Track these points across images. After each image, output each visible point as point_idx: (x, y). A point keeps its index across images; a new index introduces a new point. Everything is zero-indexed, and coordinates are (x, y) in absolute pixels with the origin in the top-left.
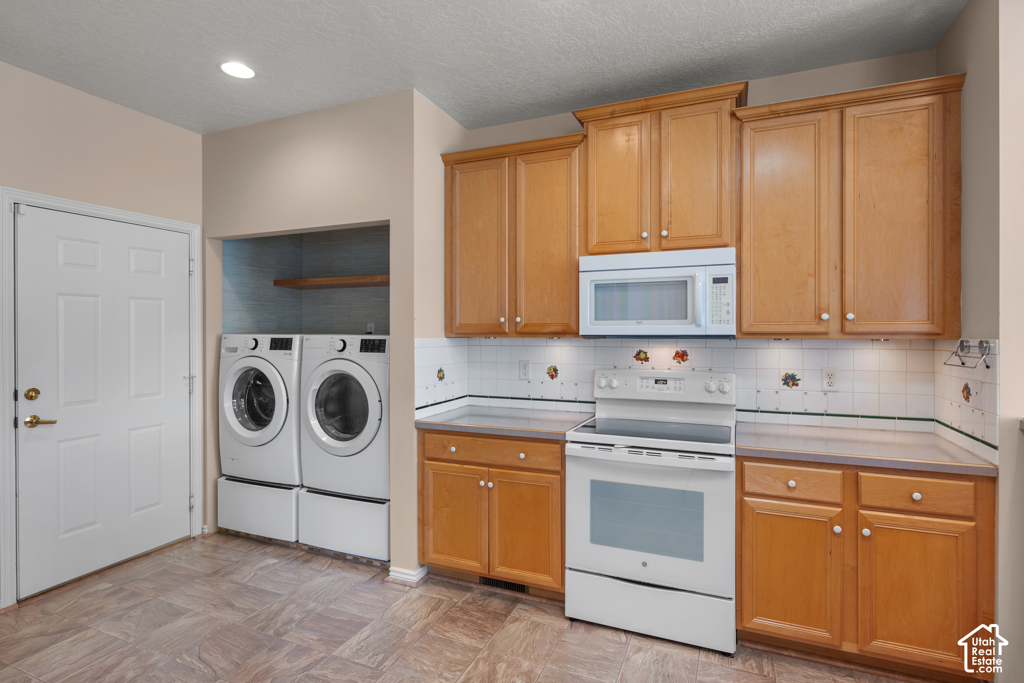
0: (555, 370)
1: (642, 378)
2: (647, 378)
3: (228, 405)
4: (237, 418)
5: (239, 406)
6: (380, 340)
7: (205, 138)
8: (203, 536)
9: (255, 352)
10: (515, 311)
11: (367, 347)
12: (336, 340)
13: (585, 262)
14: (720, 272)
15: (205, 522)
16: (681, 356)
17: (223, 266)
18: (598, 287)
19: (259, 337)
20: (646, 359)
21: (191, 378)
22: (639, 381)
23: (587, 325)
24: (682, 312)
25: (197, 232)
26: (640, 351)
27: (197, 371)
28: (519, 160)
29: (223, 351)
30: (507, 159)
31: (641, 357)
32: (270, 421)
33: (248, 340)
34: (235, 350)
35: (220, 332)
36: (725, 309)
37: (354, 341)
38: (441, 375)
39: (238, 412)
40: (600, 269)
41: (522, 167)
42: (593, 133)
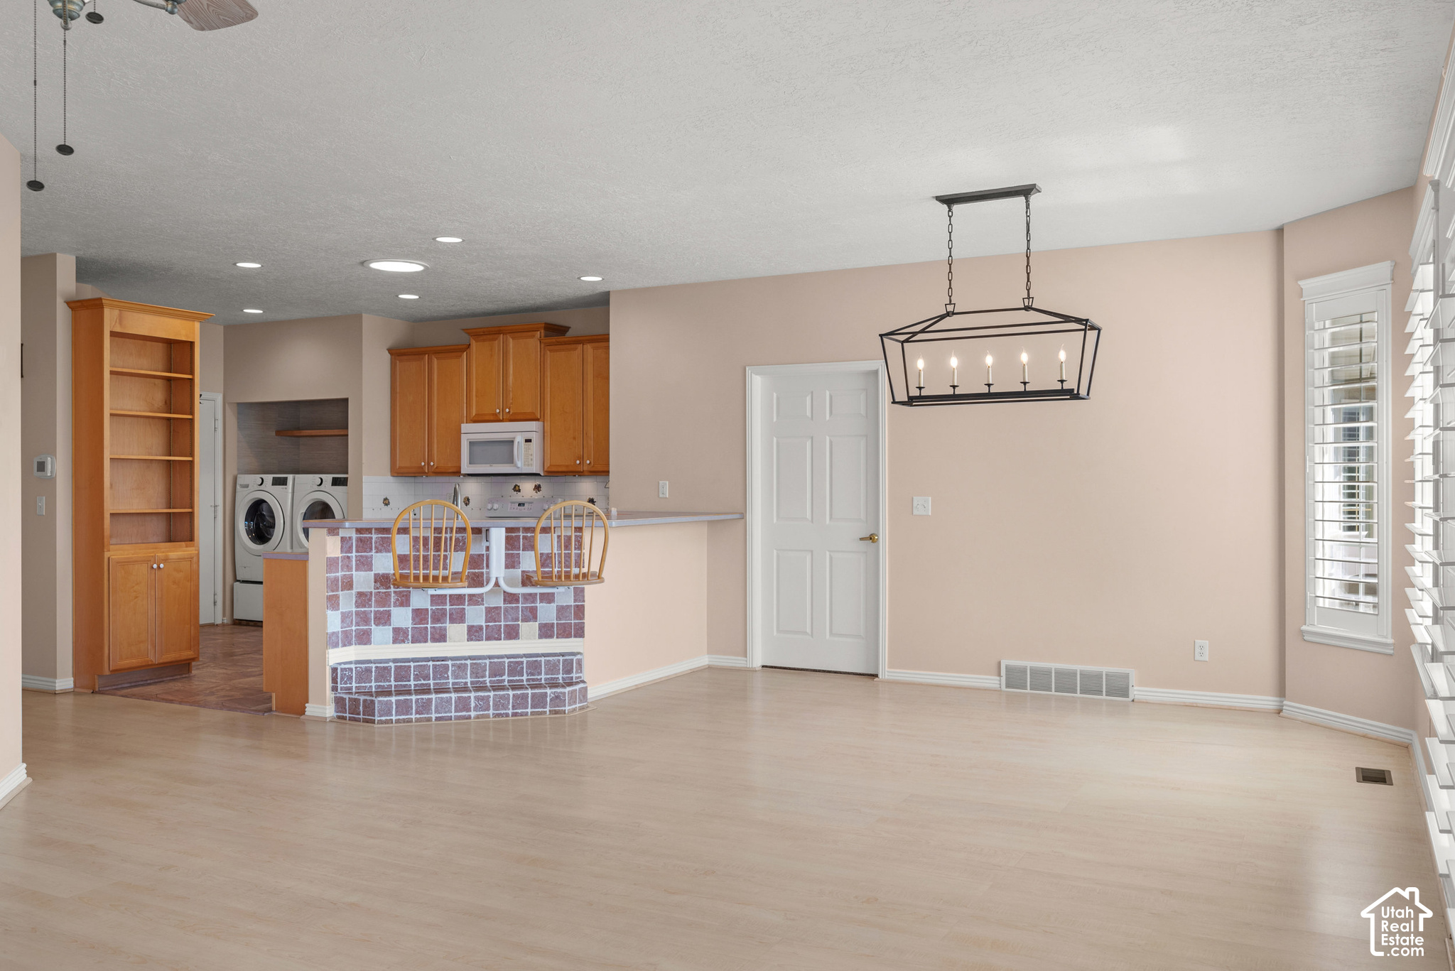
0: (468, 500)
1: (512, 503)
2: (514, 503)
3: (241, 525)
4: (248, 536)
5: (249, 526)
6: (345, 478)
7: (224, 327)
8: (223, 625)
9: (262, 487)
10: (430, 458)
11: (336, 482)
12: (316, 478)
13: (465, 427)
14: (528, 436)
15: (224, 615)
16: (538, 488)
17: (238, 422)
18: (472, 444)
19: (264, 476)
20: (519, 491)
21: (215, 506)
22: (510, 504)
23: (466, 468)
24: (511, 460)
25: (219, 398)
26: (516, 485)
27: (220, 502)
28: (433, 357)
29: (238, 487)
30: (427, 356)
31: (517, 489)
32: (270, 539)
33: (257, 478)
34: (247, 486)
35: (236, 473)
36: (530, 457)
37: (328, 478)
38: (386, 502)
39: (249, 532)
40: (471, 432)
41: (435, 361)
42: (474, 344)
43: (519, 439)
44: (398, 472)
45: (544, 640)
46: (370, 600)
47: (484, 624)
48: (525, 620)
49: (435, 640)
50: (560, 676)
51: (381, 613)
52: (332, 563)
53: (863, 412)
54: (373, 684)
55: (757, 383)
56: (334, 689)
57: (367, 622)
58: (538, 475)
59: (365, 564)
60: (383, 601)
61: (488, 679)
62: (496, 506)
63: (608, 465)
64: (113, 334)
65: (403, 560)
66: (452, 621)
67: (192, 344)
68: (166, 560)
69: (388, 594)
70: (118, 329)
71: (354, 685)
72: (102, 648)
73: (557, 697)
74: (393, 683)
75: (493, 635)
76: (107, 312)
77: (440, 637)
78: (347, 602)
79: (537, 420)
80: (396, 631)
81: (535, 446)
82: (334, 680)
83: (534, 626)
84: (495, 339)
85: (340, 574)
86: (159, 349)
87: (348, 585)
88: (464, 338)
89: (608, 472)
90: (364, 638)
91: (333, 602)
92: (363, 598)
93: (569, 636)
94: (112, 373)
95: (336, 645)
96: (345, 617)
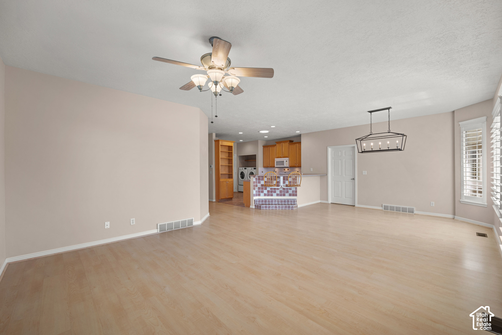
0: (276, 172)
3: (240, 176)
6: (256, 168)
7: (237, 143)
8: (237, 192)
9: (243, 170)
10: (270, 164)
11: (254, 169)
12: (251, 168)
13: (276, 159)
15: (237, 190)
16: (288, 169)
17: (239, 159)
18: (277, 162)
22: (283, 172)
23: (276, 166)
24: (283, 165)
25: (236, 155)
27: (236, 172)
29: (239, 170)
31: (284, 170)
32: (244, 178)
33: (242, 168)
35: (239, 167)
36: (287, 164)
38: (262, 172)
39: (241, 177)
40: (277, 160)
41: (270, 148)
42: (277, 144)
43: (285, 161)
44: (264, 167)
45: (290, 197)
46: (260, 189)
47: (279, 193)
48: (286, 193)
49: (271, 196)
50: (293, 203)
51: (262, 191)
52: (254, 182)
53: (352, 155)
54: (261, 203)
55: (330, 150)
56: (255, 203)
57: (260, 192)
58: (288, 167)
59: (259, 183)
60: (262, 189)
61: (280, 203)
62: (281, 173)
63: (301, 165)
64: (221, 145)
65: (266, 182)
66: (274, 193)
67: (232, 146)
68: (228, 181)
69: (263, 188)
70: (221, 144)
71: (258, 203)
72: (219, 195)
73: (292, 207)
74: (264, 203)
75: (281, 195)
76: (220, 142)
77: (272, 195)
78: (257, 189)
79: (288, 157)
80: (265, 194)
81: (288, 162)
82: (255, 202)
83: (288, 194)
84: (280, 144)
85: (255, 184)
86: (227, 147)
87: (257, 186)
88: (275, 144)
89: (301, 167)
90: (259, 195)
91: (254, 189)
92: (259, 188)
93: (294, 196)
94: (221, 151)
95: (255, 196)
96: (256, 191)
